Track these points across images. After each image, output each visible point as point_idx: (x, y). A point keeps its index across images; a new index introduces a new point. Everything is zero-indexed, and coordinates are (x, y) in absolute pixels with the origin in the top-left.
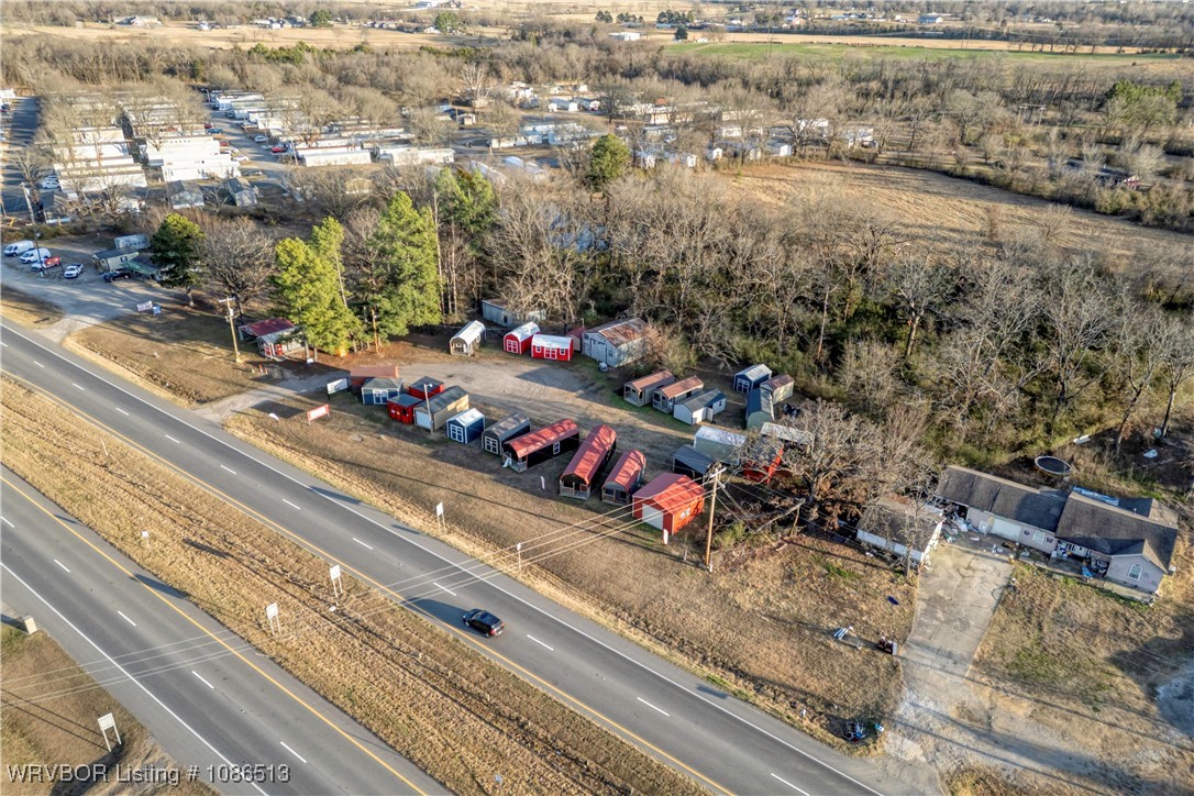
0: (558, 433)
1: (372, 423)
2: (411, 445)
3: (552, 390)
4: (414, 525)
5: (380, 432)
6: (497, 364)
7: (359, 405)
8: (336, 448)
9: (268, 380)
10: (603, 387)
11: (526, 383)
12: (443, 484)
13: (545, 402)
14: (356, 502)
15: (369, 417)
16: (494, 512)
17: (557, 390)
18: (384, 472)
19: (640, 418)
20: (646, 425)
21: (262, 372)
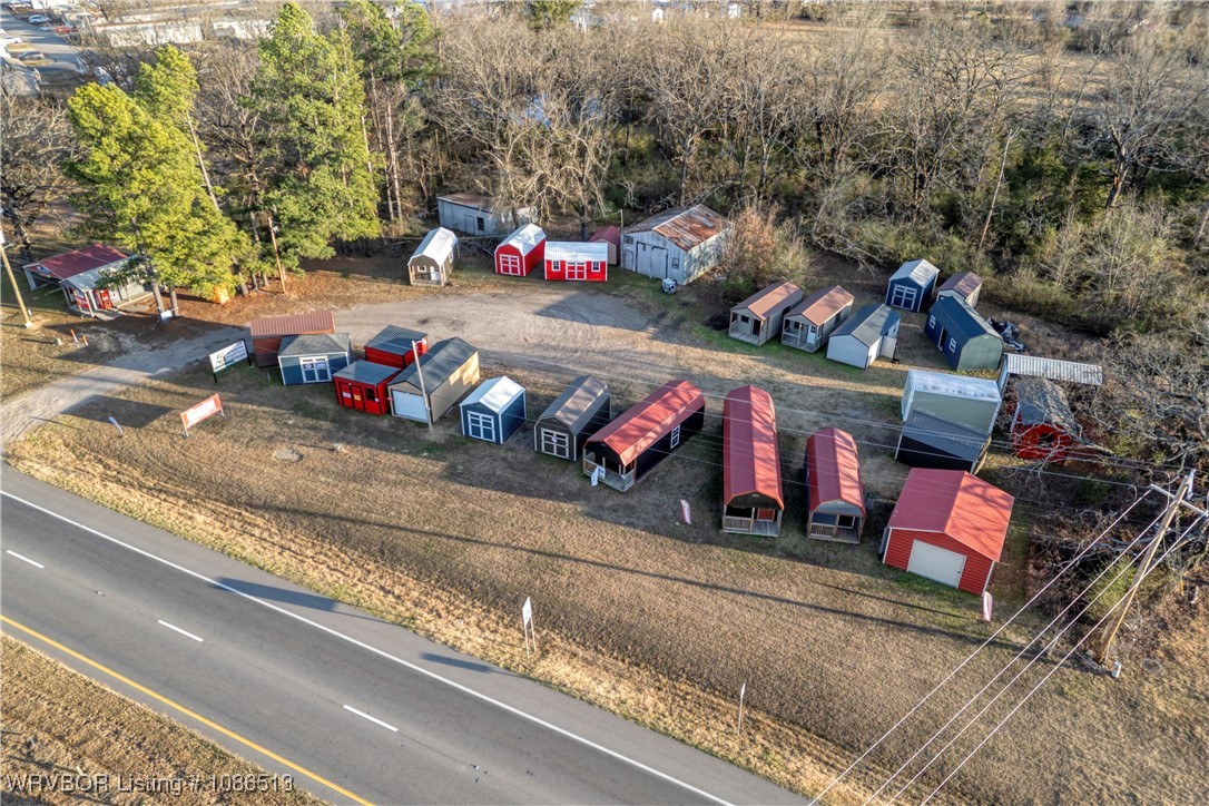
0: (676, 411)
1: (310, 422)
2: (400, 457)
3: (603, 330)
5: (330, 437)
6: (495, 295)
7: (274, 388)
9: (91, 355)
11: (556, 323)
12: (487, 535)
13: (604, 353)
14: (326, 604)
15: (300, 409)
17: (613, 331)
18: (363, 522)
19: (780, 366)
20: (790, 377)
21: (77, 344)
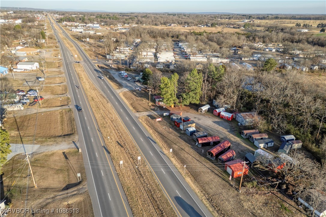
0: (213, 139)
1: (170, 125)
2: (176, 133)
3: (221, 127)
4: (165, 153)
5: (170, 128)
6: (209, 117)
7: (169, 120)
8: (159, 129)
9: (154, 110)
10: (236, 130)
11: (214, 124)
12: (178, 144)
13: (217, 130)
14: (155, 143)
15: (170, 123)
16: (186, 155)
17: (222, 128)
18: (166, 138)
19: (243, 142)
20: (243, 144)
21: (153, 108)
